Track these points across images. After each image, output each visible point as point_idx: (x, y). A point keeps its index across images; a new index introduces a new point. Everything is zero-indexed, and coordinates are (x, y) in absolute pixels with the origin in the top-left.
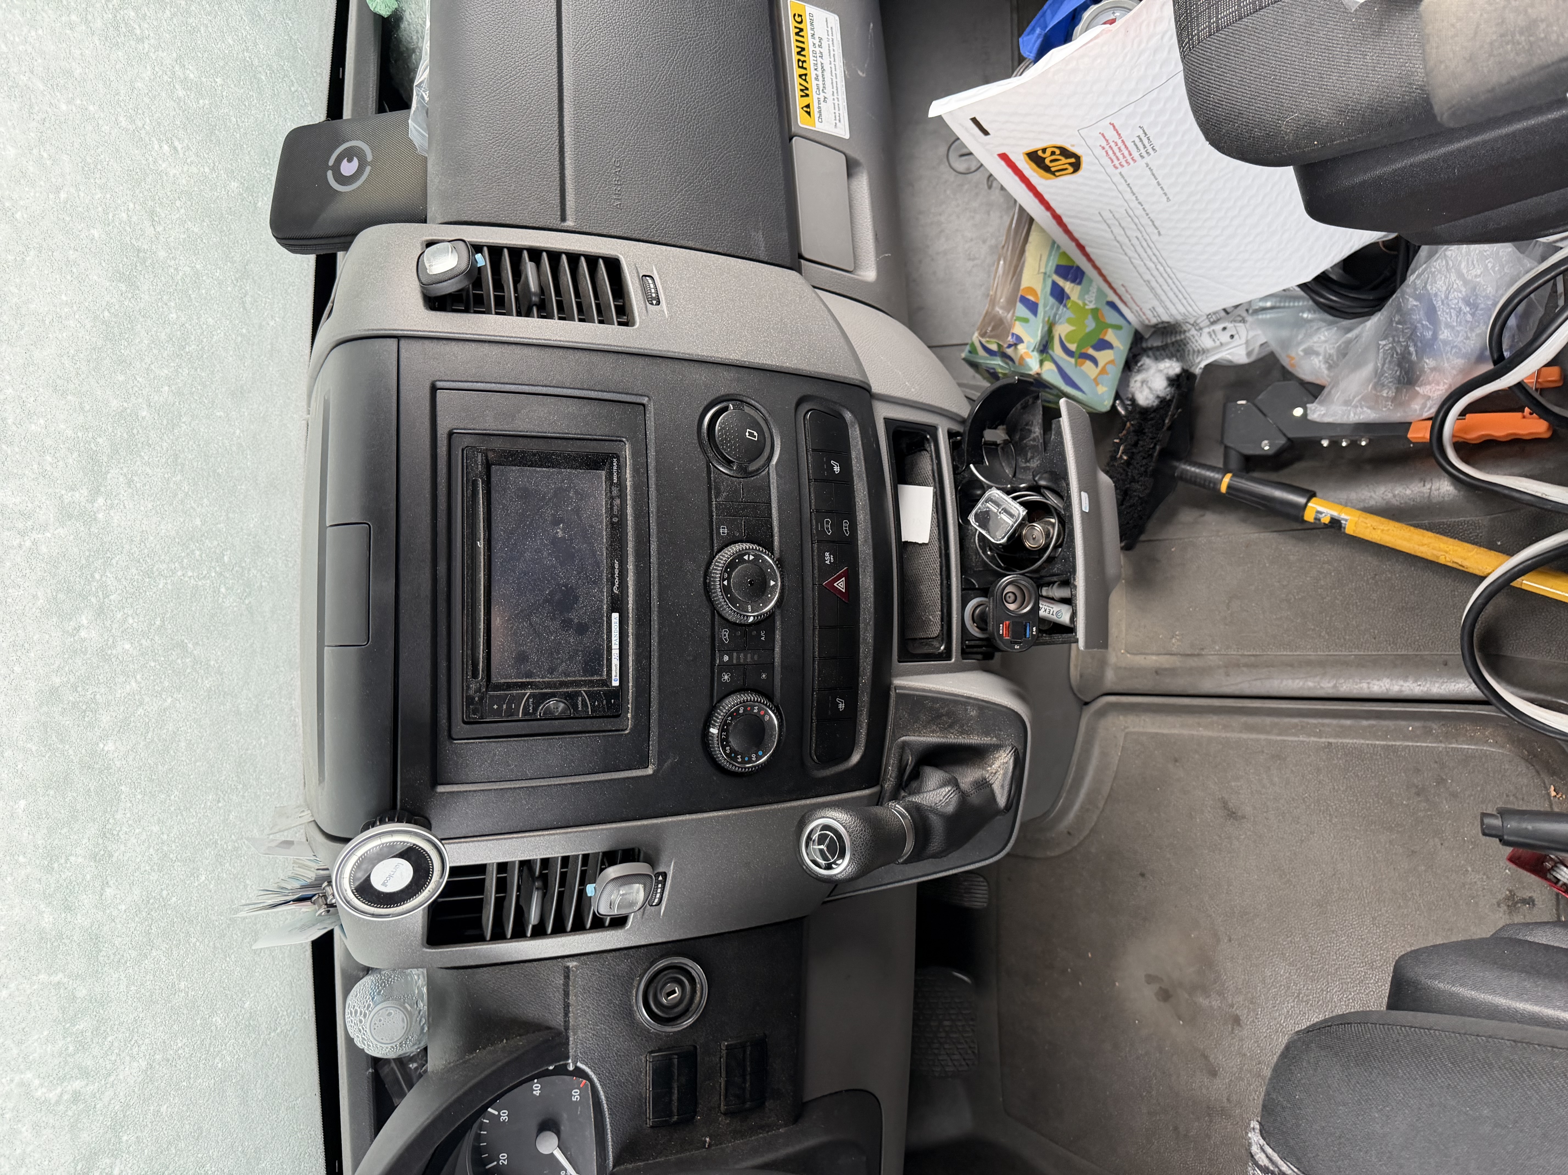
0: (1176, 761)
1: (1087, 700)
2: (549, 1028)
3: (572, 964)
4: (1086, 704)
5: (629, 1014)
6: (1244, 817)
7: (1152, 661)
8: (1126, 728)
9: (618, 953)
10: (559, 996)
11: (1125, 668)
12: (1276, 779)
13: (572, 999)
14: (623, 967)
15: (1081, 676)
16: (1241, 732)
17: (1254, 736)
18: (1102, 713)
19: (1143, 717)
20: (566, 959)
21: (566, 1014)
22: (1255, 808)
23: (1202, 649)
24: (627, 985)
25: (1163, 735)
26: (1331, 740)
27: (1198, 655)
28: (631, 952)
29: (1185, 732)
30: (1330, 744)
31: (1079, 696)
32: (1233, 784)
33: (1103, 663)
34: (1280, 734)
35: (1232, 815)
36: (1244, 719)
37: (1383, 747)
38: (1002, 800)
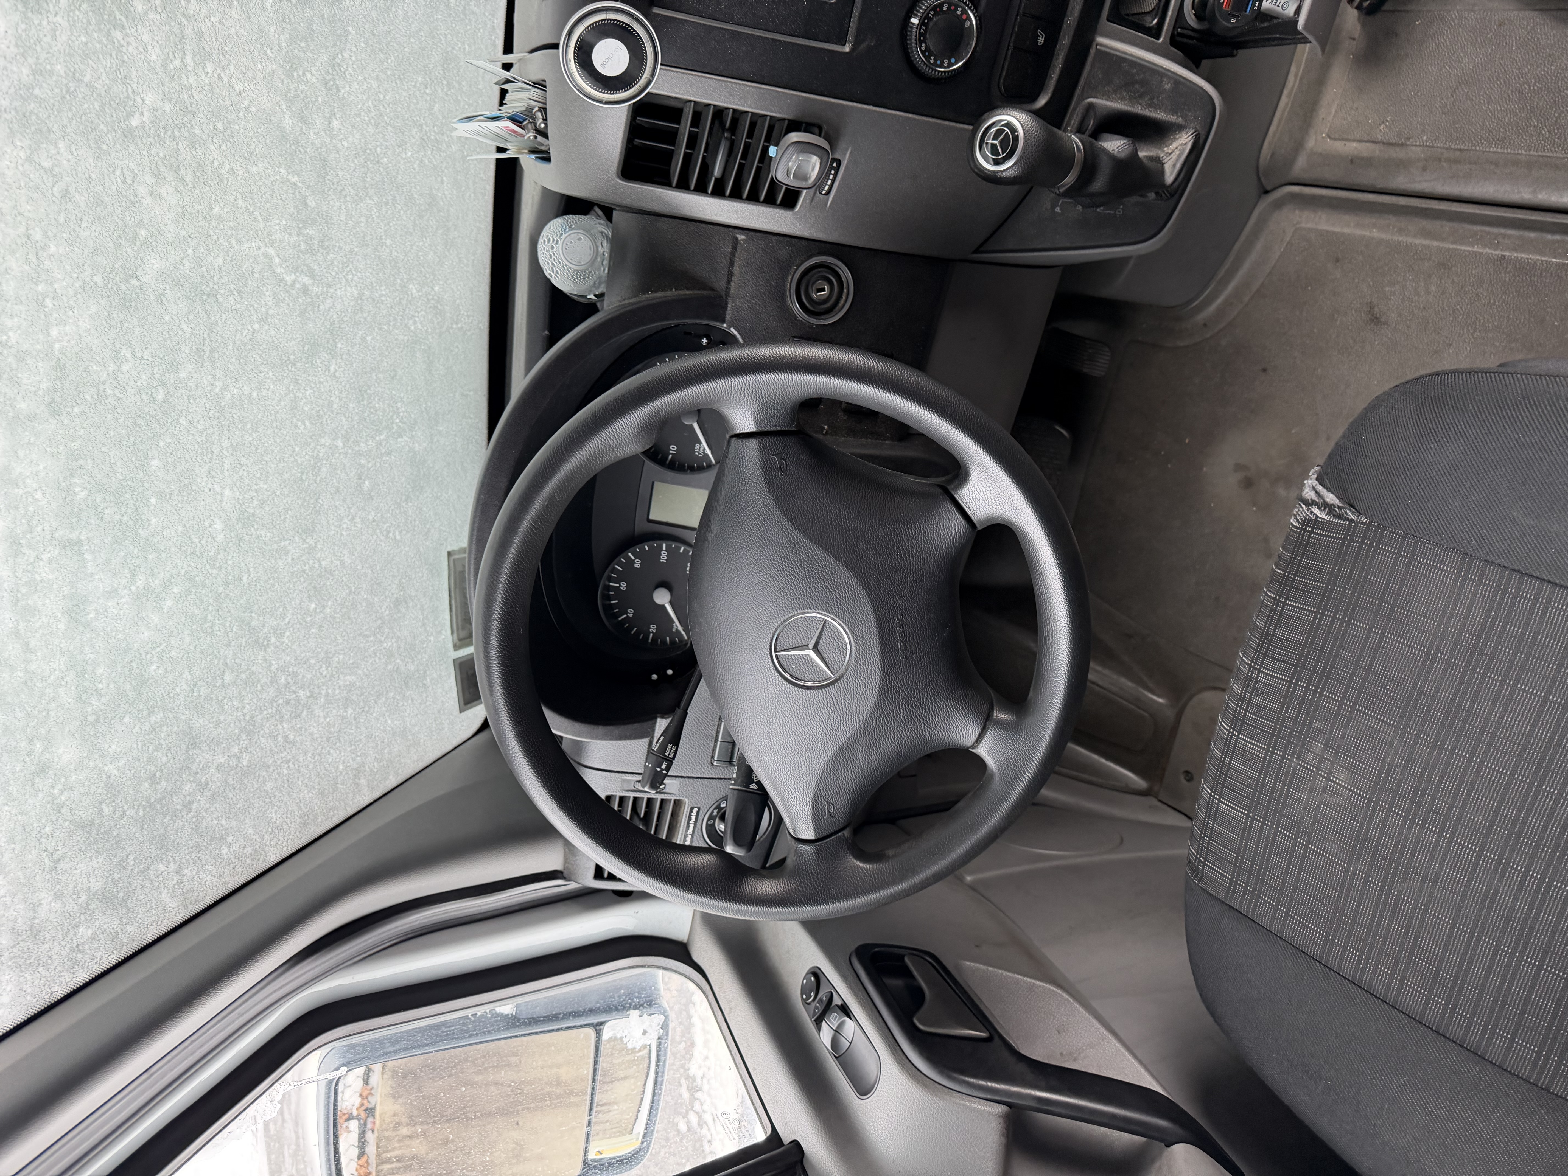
0: (1337, 260)
1: (1269, 188)
2: (712, 289)
3: (741, 237)
4: (1267, 192)
5: (780, 297)
6: (1386, 323)
7: (1352, 148)
8: (1298, 223)
9: (781, 239)
10: (725, 262)
11: (1321, 154)
12: (1433, 288)
13: (736, 270)
14: (784, 252)
15: (1273, 155)
16: (1415, 236)
17: (1426, 242)
18: (1278, 205)
19: (1320, 213)
20: (737, 231)
21: (729, 282)
22: (1400, 315)
23: (1409, 139)
24: (784, 269)
25: (1334, 233)
26: (1507, 254)
27: (1402, 145)
28: (794, 241)
29: (1359, 232)
30: (1504, 256)
31: (1262, 179)
32: (1387, 289)
33: (1299, 146)
34: (1455, 242)
35: (1375, 319)
36: (1425, 223)
37: (1558, 264)
38: (1170, 176)
